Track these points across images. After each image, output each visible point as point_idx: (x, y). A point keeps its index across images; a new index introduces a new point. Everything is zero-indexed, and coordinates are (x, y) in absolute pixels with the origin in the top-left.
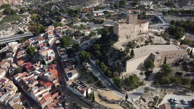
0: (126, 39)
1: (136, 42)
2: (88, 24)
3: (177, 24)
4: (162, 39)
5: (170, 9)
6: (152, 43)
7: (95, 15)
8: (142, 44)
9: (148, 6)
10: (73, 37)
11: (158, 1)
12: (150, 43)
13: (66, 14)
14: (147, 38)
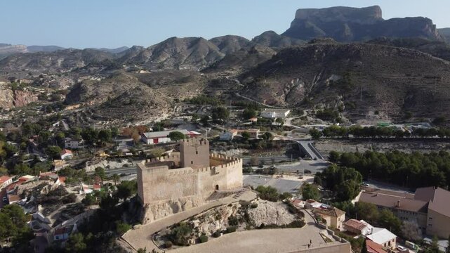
0: (170, 215)
1: (196, 223)
2: (125, 166)
3: (344, 160)
4: (282, 210)
5: (328, 126)
6: (251, 224)
7: (151, 142)
8: (218, 228)
9: (279, 120)
10: (40, 208)
11: (301, 109)
12: (244, 225)
13: (79, 140)
14: (235, 207)
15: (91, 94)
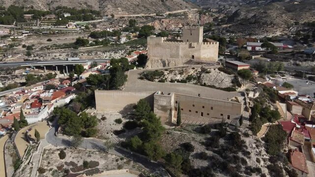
0: (161, 67)
4: (228, 80)
6: (199, 82)
7: (249, 48)
8: (177, 78)
12: (195, 81)
14: (196, 70)
15: (242, 17)
